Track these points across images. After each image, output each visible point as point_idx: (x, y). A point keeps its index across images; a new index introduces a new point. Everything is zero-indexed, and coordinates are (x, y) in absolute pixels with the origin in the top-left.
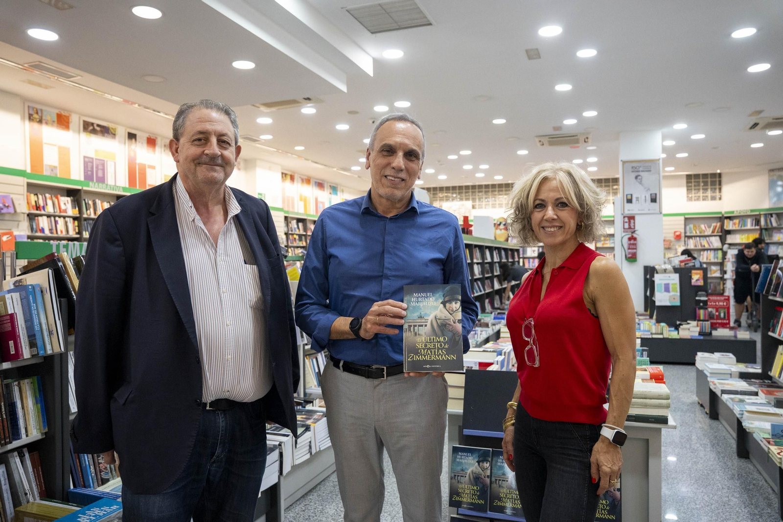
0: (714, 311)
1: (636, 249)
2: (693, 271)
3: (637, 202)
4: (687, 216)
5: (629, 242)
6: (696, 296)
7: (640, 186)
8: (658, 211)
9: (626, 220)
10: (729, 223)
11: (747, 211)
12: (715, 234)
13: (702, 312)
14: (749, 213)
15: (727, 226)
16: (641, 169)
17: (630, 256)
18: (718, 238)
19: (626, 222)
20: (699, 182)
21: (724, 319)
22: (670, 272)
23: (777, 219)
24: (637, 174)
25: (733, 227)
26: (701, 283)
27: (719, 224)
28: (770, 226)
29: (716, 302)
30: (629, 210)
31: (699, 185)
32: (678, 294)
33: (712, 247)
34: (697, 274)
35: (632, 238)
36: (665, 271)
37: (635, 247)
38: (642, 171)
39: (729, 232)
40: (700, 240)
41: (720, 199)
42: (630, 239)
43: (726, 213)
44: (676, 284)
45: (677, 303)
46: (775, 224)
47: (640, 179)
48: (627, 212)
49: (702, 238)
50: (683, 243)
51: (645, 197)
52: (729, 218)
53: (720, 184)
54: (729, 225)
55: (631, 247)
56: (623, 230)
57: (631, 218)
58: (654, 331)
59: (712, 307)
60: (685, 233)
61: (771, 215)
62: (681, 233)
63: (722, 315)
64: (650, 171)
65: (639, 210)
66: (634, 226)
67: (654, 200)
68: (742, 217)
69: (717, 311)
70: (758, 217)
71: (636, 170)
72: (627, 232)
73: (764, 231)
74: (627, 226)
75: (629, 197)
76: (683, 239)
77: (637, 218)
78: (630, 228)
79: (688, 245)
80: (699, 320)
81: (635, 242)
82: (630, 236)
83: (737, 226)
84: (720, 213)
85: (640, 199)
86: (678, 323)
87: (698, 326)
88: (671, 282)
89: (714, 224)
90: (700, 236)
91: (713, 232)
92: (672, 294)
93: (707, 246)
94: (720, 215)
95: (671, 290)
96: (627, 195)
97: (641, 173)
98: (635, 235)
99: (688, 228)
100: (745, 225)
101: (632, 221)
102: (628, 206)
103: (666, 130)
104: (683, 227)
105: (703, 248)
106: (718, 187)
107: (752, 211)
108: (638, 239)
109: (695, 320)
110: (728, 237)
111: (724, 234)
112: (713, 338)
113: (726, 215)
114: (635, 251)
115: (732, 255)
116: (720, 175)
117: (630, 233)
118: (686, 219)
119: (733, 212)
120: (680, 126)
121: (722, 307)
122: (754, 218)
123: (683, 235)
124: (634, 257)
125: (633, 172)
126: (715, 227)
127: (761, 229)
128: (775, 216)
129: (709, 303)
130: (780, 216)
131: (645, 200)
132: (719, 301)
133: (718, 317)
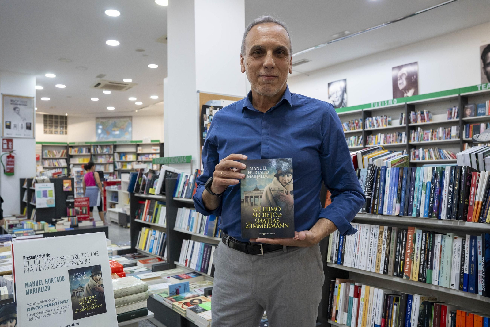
0: (78, 209)
1: (13, 165)
2: (65, 181)
3: (15, 128)
4: (44, 144)
5: (8, 160)
6: (67, 199)
7: (17, 116)
8: (32, 136)
9: (5, 142)
10: (72, 150)
11: (83, 143)
12: (63, 157)
13: (71, 210)
14: (84, 144)
15: (70, 153)
16: (19, 103)
17: (8, 170)
18: (64, 160)
19: (5, 144)
20: (52, 121)
21: (85, 214)
22: (47, 182)
23: (101, 149)
24: (16, 106)
25: (74, 153)
26: (70, 189)
27: (65, 151)
28: (96, 153)
29: (80, 203)
30: (8, 134)
31: (52, 124)
32: (54, 198)
33: (61, 166)
34: (67, 183)
35: (10, 157)
36: (43, 181)
37: (13, 164)
38: (20, 105)
39: (71, 156)
40: (53, 161)
41: (66, 134)
42: (8, 157)
43: (70, 143)
44: (52, 191)
45: (53, 205)
46: (99, 152)
47: (17, 110)
48: (6, 136)
49: (54, 160)
50: (41, 163)
51: (22, 125)
52: (72, 147)
53: (66, 123)
54: (72, 152)
55: (9, 163)
56: (2, 150)
57: (10, 141)
58: (36, 228)
59: (78, 206)
60: (42, 156)
61: (97, 146)
62: (39, 156)
63: (84, 211)
64: (26, 105)
65: (16, 135)
66: (12, 147)
67: (29, 127)
68: (80, 147)
69: (81, 209)
70: (89, 147)
71: (14, 103)
72: (6, 151)
73: (93, 156)
74: (5, 146)
75: (8, 124)
76: (41, 160)
78: (8, 148)
79: (44, 165)
80: (69, 217)
81: (13, 160)
82: (8, 155)
83: (77, 152)
84: (66, 143)
85: (17, 126)
86: (54, 220)
87: (69, 221)
88: (48, 189)
89: (62, 151)
90: (52, 159)
91: (61, 156)
92: (49, 198)
93: (57, 166)
94: (66, 145)
95: (48, 195)
96: (6, 122)
97: (18, 106)
98: (13, 154)
99: (44, 153)
100: (82, 152)
101: (10, 143)
102: (7, 131)
103: (40, 76)
104: (41, 151)
105: (55, 167)
106: (64, 125)
107: (86, 143)
108: (15, 157)
109: (66, 216)
110: (71, 159)
111: (68, 158)
112: (79, 229)
113: (70, 145)
114: (12, 166)
115: (76, 171)
116: (66, 117)
117: (9, 153)
118: (43, 146)
119: (74, 143)
120: (50, 75)
121: (84, 206)
122: (87, 147)
123: (41, 158)
124: (12, 171)
125: (12, 104)
126: (63, 153)
127: (91, 155)
128: (99, 147)
129: (75, 204)
130: (102, 147)
131: (22, 128)
132: (82, 201)
133: (82, 213)
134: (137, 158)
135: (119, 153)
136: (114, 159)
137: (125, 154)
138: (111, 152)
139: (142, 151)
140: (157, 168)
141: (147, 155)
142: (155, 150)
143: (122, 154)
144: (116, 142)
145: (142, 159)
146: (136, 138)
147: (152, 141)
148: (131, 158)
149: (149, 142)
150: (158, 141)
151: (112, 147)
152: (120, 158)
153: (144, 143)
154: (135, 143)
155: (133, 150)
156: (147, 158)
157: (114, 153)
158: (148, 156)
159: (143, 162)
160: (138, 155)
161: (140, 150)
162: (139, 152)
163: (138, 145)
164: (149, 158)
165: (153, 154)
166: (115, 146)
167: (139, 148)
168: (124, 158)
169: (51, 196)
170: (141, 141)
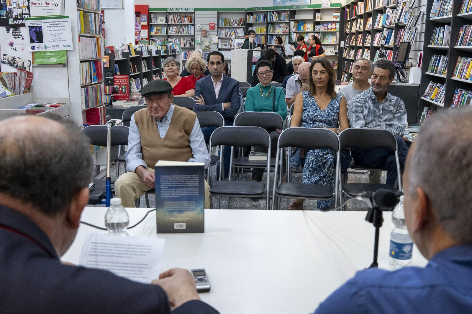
0: (118, 87)
4: (220, 11)
6: (106, 75)
10: (250, 18)
11: (260, 8)
12: (240, 26)
14: (261, 11)
15: (249, 20)
18: (242, 30)
23: (277, 16)
25: (253, 21)
28: (272, 22)
29: (119, 80)
39: (251, 25)
40: (229, 31)
43: (248, 9)
46: (275, 20)
49: (231, 30)
52: (251, 13)
59: (117, 84)
60: (218, 25)
61: (273, 12)
62: (214, 24)
63: (124, 90)
65: (106, 5)
66: (104, 19)
68: (257, 13)
70: (266, 14)
76: (216, 29)
77: (106, 12)
79: (220, 35)
83: (255, 20)
84: (244, 9)
89: (239, 18)
90: (229, 28)
91: (238, 24)
94: (243, 11)
98: (103, 26)
99: (220, 21)
100: (259, 20)
104: (216, 19)
107: (263, 8)
108: (106, 30)
111: (247, 26)
113: (248, 11)
118: (219, 13)
119: (251, 9)
122: (264, 14)
123: (216, 26)
126: (241, 20)
127: (268, 24)
128: (275, 13)
129: (115, 81)
130: (279, 13)
132: (121, 79)
133: (121, 92)
134: (314, 29)
135: (298, 21)
136: (290, 30)
137: (304, 22)
138: (287, 20)
139: (321, 19)
140: (336, 43)
141: (325, 24)
142: (336, 17)
143: (300, 23)
144: (292, 7)
147: (332, 5)
148: (309, 27)
149: (329, 7)
150: (341, 4)
151: (288, 13)
152: (298, 27)
153: (322, 7)
154: (312, 8)
155: (310, 16)
156: (325, 28)
157: (290, 20)
158: (327, 26)
159: (321, 33)
160: (318, 23)
161: (318, 18)
162: (318, 20)
163: (318, 11)
164: (328, 29)
165: (332, 22)
167: (318, 15)
168: (302, 27)
170: (320, 5)
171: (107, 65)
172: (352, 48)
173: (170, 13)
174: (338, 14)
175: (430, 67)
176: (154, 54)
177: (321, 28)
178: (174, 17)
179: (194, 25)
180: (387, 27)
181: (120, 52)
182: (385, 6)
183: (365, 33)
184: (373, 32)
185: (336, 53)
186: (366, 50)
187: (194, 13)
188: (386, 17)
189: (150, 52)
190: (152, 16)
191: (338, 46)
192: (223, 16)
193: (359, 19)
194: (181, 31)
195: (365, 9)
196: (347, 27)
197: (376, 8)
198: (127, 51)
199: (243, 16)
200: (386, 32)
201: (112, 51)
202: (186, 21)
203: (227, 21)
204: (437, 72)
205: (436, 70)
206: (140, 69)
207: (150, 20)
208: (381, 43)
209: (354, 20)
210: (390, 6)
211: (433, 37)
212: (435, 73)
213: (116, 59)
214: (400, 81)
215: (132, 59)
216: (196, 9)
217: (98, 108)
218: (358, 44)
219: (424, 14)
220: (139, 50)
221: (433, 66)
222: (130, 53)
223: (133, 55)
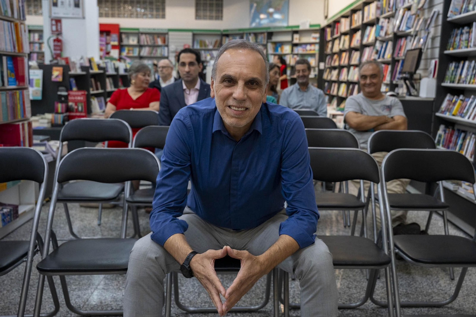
0: (74, 105)
2: (54, 68)
3: (63, 6)
4: (195, 32)
5: (55, 43)
6: (58, 91)
8: (81, 16)
9: (54, 22)
10: (225, 40)
11: (236, 30)
12: (216, 48)
13: (60, 105)
14: (237, 32)
19: (54, 25)
20: (206, 4)
21: (81, 112)
22: (35, 68)
27: (219, 40)
29: (74, 97)
30: (55, 13)
31: (207, 7)
32: (41, 89)
34: (57, 70)
35: (58, 40)
37: (60, 48)
41: (222, 19)
42: (55, 41)
43: (224, 31)
45: (39, 97)
48: (53, 15)
49: (206, 52)
51: (70, 1)
52: (226, 35)
55: (57, 49)
56: (50, 32)
57: (58, 21)
59: (72, 101)
60: (193, 46)
61: (250, 34)
63: (80, 108)
65: (65, 14)
66: (61, 29)
67: (77, 5)
69: (76, 105)
72: (54, 34)
74: (54, 28)
75: (55, 1)
77: (64, 22)
78: (57, 30)
81: (61, 44)
82: (56, 38)
84: (220, 31)
85: (64, 3)
88: (36, 78)
89: (215, 40)
90: (204, 50)
91: (214, 46)
94: (219, 33)
95: (35, 84)
98: (60, 38)
99: (195, 42)
101: (59, 24)
102: (54, 9)
104: (191, 41)
106: (220, 9)
107: (240, 30)
108: (63, 41)
113: (223, 33)
114: (60, 52)
117: (57, 36)
119: (227, 31)
121: (80, 101)
126: (216, 42)
128: (252, 35)
129: (70, 98)
130: (256, 35)
131: (70, 5)
132: (78, 96)
133: (77, 111)
134: (292, 50)
135: (275, 43)
136: (267, 51)
137: (282, 44)
138: (264, 42)
139: (300, 40)
140: (315, 64)
141: (304, 46)
142: (315, 38)
143: (278, 45)
144: (269, 28)
145: (298, 50)
146: (293, 21)
147: (311, 26)
148: (287, 49)
149: (307, 27)
150: (319, 25)
151: (266, 34)
152: (276, 49)
153: (301, 28)
154: (290, 29)
155: (288, 38)
156: (303, 49)
157: (267, 42)
158: (305, 48)
159: (299, 55)
160: (296, 45)
161: (296, 39)
162: (296, 41)
163: (296, 32)
164: (307, 50)
165: (311, 44)
166: (270, 35)
167: (296, 36)
168: (279, 49)
169: (38, 85)
170: (298, 27)
171: (60, 79)
172: (335, 68)
173: (142, 33)
174: (317, 35)
175: (447, 77)
176: (122, 72)
177: (299, 50)
178: (146, 38)
179: (167, 46)
180: (380, 39)
181: (78, 66)
182: (378, 16)
183: (351, 50)
184: (362, 48)
185: (315, 75)
186: (352, 68)
187: (167, 34)
188: (380, 28)
189: (117, 70)
190: (123, 36)
191: (317, 69)
192: (199, 38)
193: (343, 37)
194: (154, 52)
195: (351, 24)
196: (328, 47)
197: (365, 21)
198: (87, 64)
199: (218, 38)
200: (378, 45)
201: (67, 63)
202: (159, 42)
203: (202, 43)
204: (461, 81)
205: (459, 80)
206: (104, 87)
207: (120, 40)
208: (373, 58)
209: (335, 39)
210: (384, 15)
211: (452, 40)
212: (458, 83)
213: (72, 72)
214: (410, 95)
215: (95, 76)
216: (170, 30)
217: (17, 123)
218: (342, 63)
219: (438, 15)
220: (103, 65)
221: (452, 75)
222: (91, 67)
223: (96, 70)
